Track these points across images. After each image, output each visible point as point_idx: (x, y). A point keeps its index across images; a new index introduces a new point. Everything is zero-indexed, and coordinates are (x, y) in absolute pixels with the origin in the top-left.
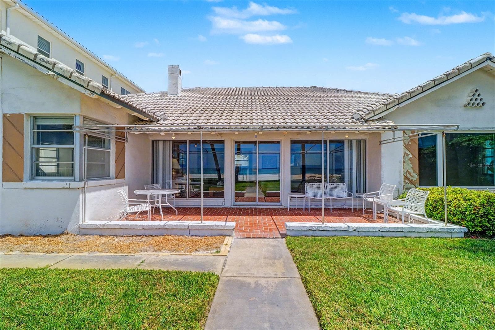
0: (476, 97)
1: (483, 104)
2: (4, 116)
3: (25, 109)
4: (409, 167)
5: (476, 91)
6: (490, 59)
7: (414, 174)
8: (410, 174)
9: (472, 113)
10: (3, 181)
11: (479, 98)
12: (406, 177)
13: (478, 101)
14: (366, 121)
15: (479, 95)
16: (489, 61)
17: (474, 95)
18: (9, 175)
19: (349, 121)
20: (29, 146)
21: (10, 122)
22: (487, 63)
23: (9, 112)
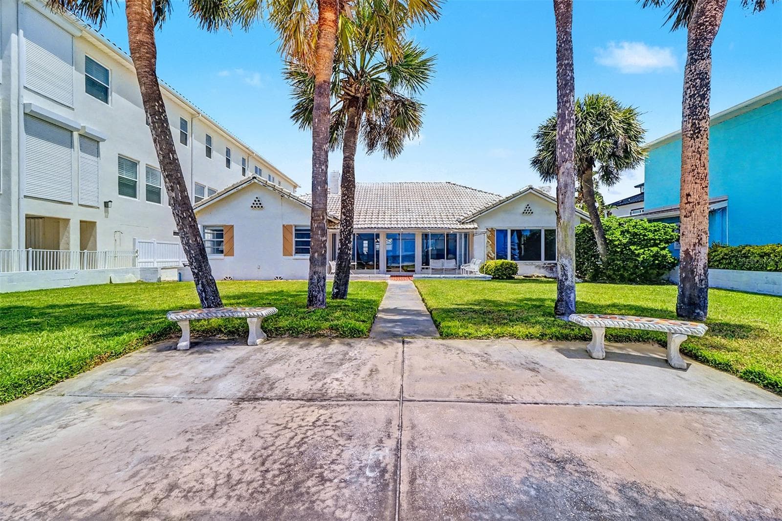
0: (528, 209)
1: (532, 213)
2: (283, 225)
3: (292, 223)
4: (490, 249)
5: (527, 205)
6: (532, 189)
7: (492, 254)
8: (490, 253)
9: (527, 218)
10: (283, 255)
11: (530, 209)
12: (488, 256)
13: (529, 211)
14: (463, 223)
16: (531, 190)
17: (526, 208)
18: (286, 252)
19: (455, 222)
20: (294, 239)
21: (286, 228)
22: (530, 191)
23: (285, 224)
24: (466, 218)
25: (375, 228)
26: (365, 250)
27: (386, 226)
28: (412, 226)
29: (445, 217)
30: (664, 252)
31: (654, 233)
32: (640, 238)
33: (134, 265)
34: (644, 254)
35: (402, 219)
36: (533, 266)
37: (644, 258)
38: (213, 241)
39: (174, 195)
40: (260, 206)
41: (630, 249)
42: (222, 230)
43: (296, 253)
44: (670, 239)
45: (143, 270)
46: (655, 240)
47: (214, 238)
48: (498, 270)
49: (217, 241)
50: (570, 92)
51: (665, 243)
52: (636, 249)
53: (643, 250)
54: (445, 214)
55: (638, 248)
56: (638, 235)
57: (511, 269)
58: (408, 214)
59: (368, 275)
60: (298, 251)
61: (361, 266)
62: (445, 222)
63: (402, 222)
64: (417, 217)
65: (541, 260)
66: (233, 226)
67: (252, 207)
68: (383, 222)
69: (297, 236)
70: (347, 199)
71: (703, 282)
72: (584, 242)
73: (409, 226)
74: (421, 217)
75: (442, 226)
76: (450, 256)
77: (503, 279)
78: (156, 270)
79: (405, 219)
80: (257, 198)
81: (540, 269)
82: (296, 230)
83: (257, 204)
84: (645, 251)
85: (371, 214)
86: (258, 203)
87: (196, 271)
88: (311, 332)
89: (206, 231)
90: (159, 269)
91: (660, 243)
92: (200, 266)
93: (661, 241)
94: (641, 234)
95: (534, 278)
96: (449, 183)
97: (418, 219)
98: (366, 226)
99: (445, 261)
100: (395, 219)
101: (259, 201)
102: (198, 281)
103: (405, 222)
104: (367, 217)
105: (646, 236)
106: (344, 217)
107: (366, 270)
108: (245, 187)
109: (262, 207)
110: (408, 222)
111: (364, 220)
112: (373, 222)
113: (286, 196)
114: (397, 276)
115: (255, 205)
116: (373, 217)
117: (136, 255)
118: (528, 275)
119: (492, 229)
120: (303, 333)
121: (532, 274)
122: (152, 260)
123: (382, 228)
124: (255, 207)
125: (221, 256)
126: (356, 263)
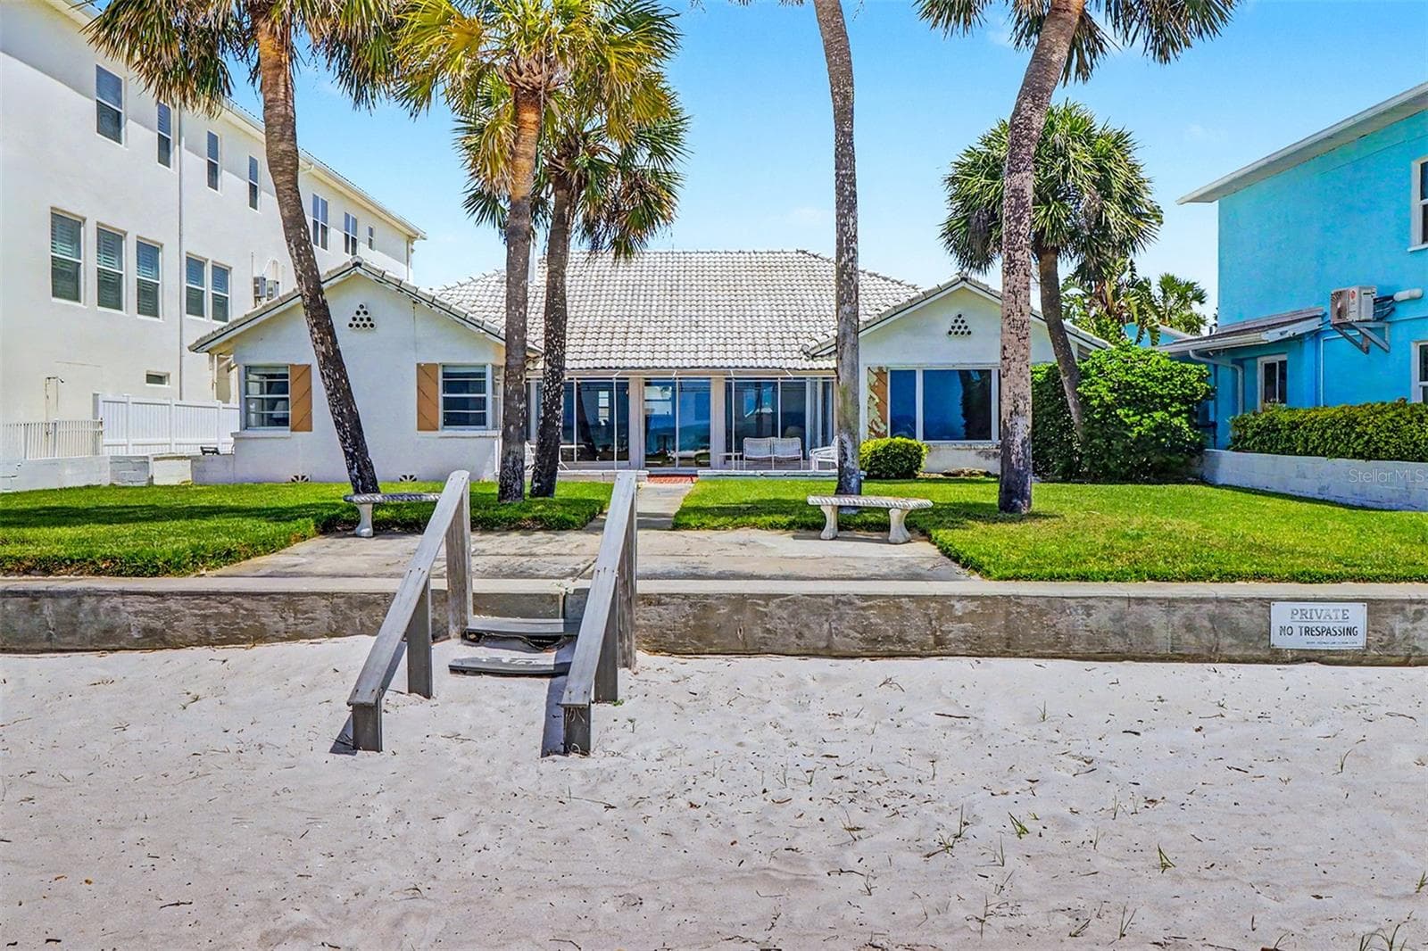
0: (959, 323)
1: (969, 333)
2: (418, 365)
3: (437, 359)
4: (876, 414)
5: (960, 316)
6: (966, 280)
7: (881, 425)
8: (876, 424)
9: (958, 343)
10: (419, 429)
11: (963, 325)
12: (871, 429)
13: (962, 329)
14: (814, 357)
15: (963, 322)
16: (964, 282)
17: (956, 321)
18: (425, 424)
19: (795, 354)
20: (441, 395)
21: (424, 371)
22: (961, 285)
23: (423, 361)
24: (820, 345)
25: (617, 368)
26: (603, 416)
27: (642, 363)
28: (701, 363)
29: (778, 341)
30: (1176, 421)
31: (1162, 384)
32: (1136, 394)
33: (96, 451)
34: (1140, 425)
35: (678, 348)
36: (973, 452)
37: (1140, 432)
38: (262, 399)
39: (324, 350)
40: (368, 324)
41: (1117, 416)
42: (286, 376)
43: (445, 424)
44: (1191, 396)
45: (116, 461)
46: (1162, 397)
47: (262, 393)
48: (878, 459)
49: (268, 399)
50: (848, 213)
51: (1182, 404)
52: (1127, 416)
53: (1138, 417)
54: (778, 335)
55: (1131, 413)
56: (1133, 387)
57: (906, 458)
58: (693, 335)
59: (600, 472)
60: (451, 420)
61: (589, 454)
62: (774, 354)
63: (680, 355)
64: (714, 341)
65: (990, 439)
66: (310, 366)
67: (351, 325)
68: (634, 355)
69: (448, 387)
70: (554, 338)
71: (1021, 463)
72: (1047, 400)
73: (693, 363)
74: (721, 341)
75: (767, 362)
76: (790, 429)
77: (888, 477)
78: (144, 463)
79: (686, 348)
80: (362, 307)
81: (987, 458)
82: (445, 375)
83: (362, 319)
84: (1143, 417)
85: (609, 335)
86: (365, 317)
87: (351, 450)
88: (510, 523)
89: (251, 377)
90: (151, 460)
91: (1172, 402)
92: (357, 444)
93: (1173, 399)
94: (1137, 384)
95: (962, 476)
96: (804, 252)
97: (715, 348)
98: (597, 364)
99: (777, 441)
100: (664, 348)
101: (366, 313)
102: (353, 463)
103: (686, 355)
104: (600, 341)
105: (1147, 389)
106: (548, 367)
107: (598, 463)
108: (338, 284)
109: (372, 325)
110: (693, 355)
111: (594, 349)
112: (613, 355)
113: (425, 303)
114: (668, 476)
115: (358, 322)
116: (615, 341)
117: (100, 429)
118: (952, 471)
119: (880, 368)
120: (499, 525)
121: (959, 469)
122: (125, 441)
123: (632, 368)
124: (358, 326)
125: (283, 432)
126: (575, 446)
